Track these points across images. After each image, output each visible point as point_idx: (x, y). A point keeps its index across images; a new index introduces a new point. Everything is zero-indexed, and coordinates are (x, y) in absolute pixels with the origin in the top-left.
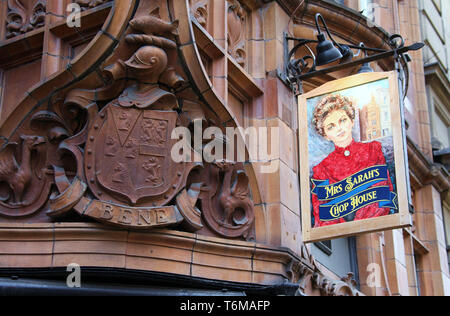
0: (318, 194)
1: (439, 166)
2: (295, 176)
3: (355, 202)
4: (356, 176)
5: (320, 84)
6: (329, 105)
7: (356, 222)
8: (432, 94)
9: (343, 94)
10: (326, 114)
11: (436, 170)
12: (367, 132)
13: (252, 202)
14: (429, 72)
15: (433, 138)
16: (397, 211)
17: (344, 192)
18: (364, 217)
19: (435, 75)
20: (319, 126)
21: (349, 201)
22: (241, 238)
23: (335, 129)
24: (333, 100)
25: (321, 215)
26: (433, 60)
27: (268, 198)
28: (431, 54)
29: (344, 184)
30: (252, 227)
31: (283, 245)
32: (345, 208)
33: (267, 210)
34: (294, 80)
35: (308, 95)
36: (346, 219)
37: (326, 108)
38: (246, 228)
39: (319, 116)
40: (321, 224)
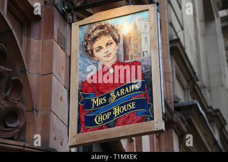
1: (179, 114)
3: (117, 111)
4: (119, 90)
5: (90, 14)
6: (99, 31)
7: (117, 128)
9: (111, 22)
10: (95, 39)
12: (130, 53)
13: (24, 108)
16: (152, 119)
17: (107, 102)
18: (124, 124)
20: (89, 48)
21: (112, 111)
22: (12, 139)
23: (103, 51)
24: (102, 27)
27: (40, 107)
29: (108, 96)
31: (51, 146)
32: (108, 116)
33: (38, 117)
34: (69, 11)
35: (81, 23)
36: (108, 126)
37: (95, 34)
38: (18, 130)
39: (89, 40)
40: (86, 131)
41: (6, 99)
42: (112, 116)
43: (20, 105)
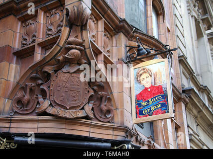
0: (139, 105)
1: (184, 94)
2: (130, 98)
3: (153, 108)
4: (153, 98)
5: (139, 63)
6: (142, 71)
7: (153, 116)
8: (181, 67)
9: (147, 67)
10: (141, 75)
11: (183, 96)
12: (157, 82)
13: (113, 109)
14: (180, 59)
15: (182, 84)
16: (168, 112)
17: (148, 104)
18: (156, 114)
19: (182, 60)
20: (138, 79)
21: (150, 108)
22: (109, 122)
23: (145, 80)
24: (144, 69)
25: (140, 113)
26: (182, 54)
27: (119, 107)
28: (181, 52)
29: (148, 101)
30: (113, 118)
31: (125, 125)
32: (149, 111)
33: (119, 112)
34: (129, 62)
35: (135, 67)
36: (149, 115)
37: (141, 73)
38: (110, 118)
39: (138, 76)
40: (140, 117)
41: (105, 105)
42: (151, 111)
43: (111, 107)
